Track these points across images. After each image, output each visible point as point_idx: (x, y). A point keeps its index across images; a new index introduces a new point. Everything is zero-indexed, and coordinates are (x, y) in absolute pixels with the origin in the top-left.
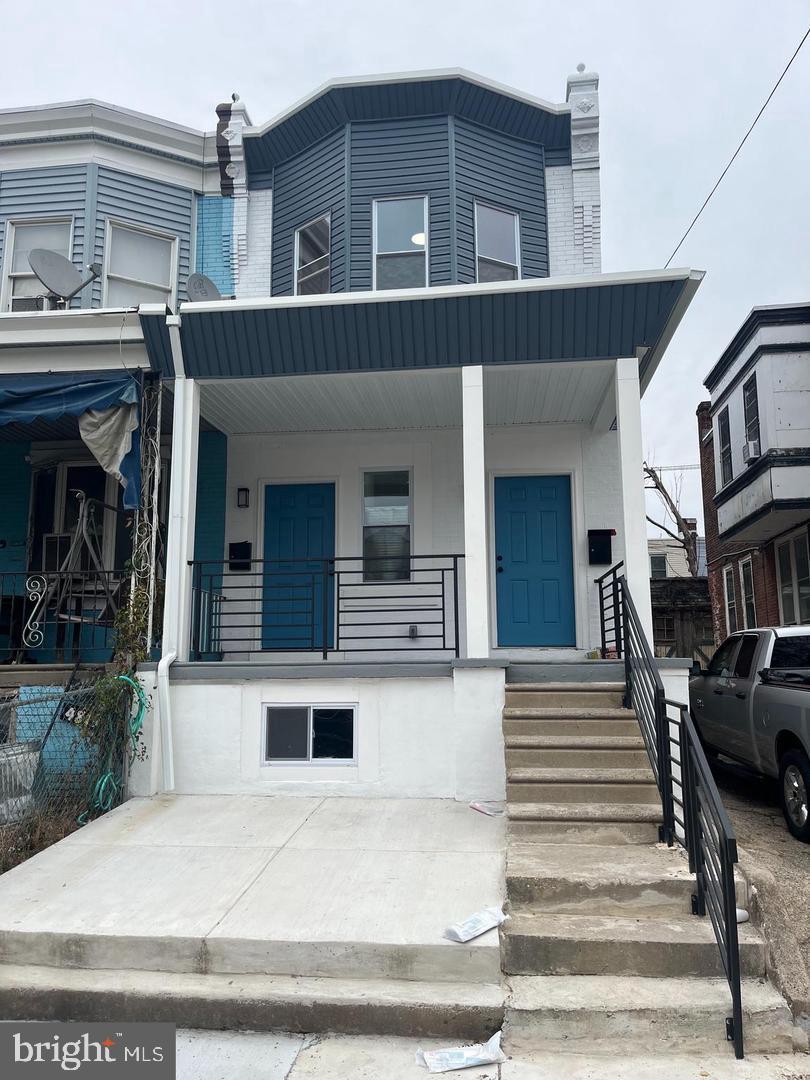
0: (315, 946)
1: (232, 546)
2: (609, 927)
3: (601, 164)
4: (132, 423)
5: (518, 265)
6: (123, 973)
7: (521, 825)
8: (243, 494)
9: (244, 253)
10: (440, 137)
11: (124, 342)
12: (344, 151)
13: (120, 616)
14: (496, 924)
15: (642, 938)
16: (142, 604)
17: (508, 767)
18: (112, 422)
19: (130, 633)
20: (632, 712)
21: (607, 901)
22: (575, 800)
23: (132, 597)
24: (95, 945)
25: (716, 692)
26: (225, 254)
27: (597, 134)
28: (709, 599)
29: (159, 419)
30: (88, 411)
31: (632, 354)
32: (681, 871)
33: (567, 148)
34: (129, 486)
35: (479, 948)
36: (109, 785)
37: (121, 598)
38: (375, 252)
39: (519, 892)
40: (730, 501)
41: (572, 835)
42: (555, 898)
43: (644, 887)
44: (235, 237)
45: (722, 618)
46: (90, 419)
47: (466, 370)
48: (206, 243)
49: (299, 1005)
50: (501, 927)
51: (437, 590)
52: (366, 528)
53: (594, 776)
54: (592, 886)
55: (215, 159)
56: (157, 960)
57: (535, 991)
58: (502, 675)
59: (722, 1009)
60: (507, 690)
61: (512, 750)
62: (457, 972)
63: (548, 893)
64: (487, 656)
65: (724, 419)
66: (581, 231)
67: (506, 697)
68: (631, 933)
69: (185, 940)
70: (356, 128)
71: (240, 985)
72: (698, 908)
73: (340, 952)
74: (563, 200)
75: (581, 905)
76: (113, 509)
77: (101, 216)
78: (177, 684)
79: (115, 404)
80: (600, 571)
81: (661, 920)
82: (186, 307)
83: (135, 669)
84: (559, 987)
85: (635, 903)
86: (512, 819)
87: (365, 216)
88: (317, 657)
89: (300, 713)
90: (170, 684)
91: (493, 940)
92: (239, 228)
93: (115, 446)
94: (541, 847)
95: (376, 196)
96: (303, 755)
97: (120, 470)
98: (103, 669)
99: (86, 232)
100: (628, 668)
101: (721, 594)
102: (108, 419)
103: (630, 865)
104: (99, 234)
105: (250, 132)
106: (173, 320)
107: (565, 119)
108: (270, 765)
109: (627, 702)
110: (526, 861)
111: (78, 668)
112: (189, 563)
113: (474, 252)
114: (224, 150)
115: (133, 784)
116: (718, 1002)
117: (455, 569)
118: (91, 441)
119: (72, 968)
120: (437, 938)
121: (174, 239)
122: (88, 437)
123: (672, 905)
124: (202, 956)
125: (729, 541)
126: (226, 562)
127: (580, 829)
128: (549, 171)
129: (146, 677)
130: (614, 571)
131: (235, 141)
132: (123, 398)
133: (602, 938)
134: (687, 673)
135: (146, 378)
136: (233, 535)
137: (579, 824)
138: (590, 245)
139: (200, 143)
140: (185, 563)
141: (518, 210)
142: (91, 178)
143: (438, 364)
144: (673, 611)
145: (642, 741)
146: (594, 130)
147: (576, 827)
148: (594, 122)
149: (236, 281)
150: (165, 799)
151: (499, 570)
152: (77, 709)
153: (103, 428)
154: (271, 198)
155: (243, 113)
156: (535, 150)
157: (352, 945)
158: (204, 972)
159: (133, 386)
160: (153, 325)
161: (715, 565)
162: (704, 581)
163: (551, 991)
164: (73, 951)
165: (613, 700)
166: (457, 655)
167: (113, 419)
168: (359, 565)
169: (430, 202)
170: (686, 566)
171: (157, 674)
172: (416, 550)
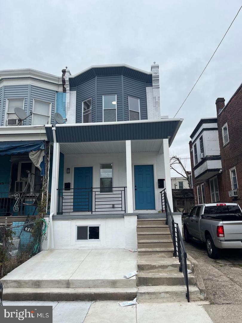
0: (94, 280)
1: (65, 183)
2: (160, 275)
3: (160, 87)
4: (43, 154)
5: (139, 112)
6: (49, 288)
7: (141, 253)
8: (68, 170)
9: (69, 107)
10: (119, 80)
11: (41, 133)
12: (95, 82)
13: (39, 203)
14: (135, 274)
15: (168, 277)
16: (45, 200)
17: (138, 240)
18: (38, 154)
19: (42, 208)
20: (168, 226)
21: (160, 269)
22: (154, 247)
23: (42, 198)
24: (43, 282)
25: (192, 221)
26: (64, 107)
27: (159, 80)
28: (194, 195)
29: (49, 153)
30: (31, 151)
31: (167, 138)
32: (178, 262)
33: (152, 82)
34: (42, 170)
35: (131, 279)
36: (37, 247)
37: (39, 199)
38: (103, 109)
39: (140, 268)
40: (197, 169)
41: (153, 256)
42: (148, 269)
43: (169, 266)
44: (66, 103)
45: (197, 200)
46: (32, 153)
47: (127, 141)
48: (59, 104)
49: (91, 294)
50: (136, 275)
51: (120, 196)
52: (101, 179)
53: (158, 242)
54: (157, 266)
55: (61, 83)
56: (57, 285)
57: (144, 289)
58: (136, 217)
59: (185, 291)
60: (138, 221)
61: (139, 236)
62: (126, 285)
63: (147, 268)
64: (133, 212)
65: (195, 146)
66: (155, 103)
67: (137, 223)
68: (165, 276)
69: (64, 280)
70: (98, 77)
71: (77, 290)
72: (181, 270)
73: (100, 282)
74: (150, 95)
75: (154, 271)
76: (34, 174)
77: (32, 98)
78: (54, 221)
79: (39, 149)
80: (161, 190)
81: (173, 273)
82: (57, 125)
83: (43, 217)
84: (149, 288)
85: (167, 270)
86: (139, 252)
87: (100, 99)
88: (90, 213)
89: (85, 228)
90: (53, 221)
91: (134, 278)
92: (67, 100)
93: (38, 160)
94: (146, 259)
95: (103, 94)
96: (86, 238)
97: (40, 166)
98: (35, 217)
99: (28, 102)
100: (167, 215)
101: (196, 193)
102: (36, 153)
103: (166, 262)
104: (31, 103)
105: (71, 77)
106: (54, 128)
107: (151, 76)
108: (78, 241)
109: (167, 224)
110: (142, 261)
111: (28, 217)
112: (57, 189)
113: (128, 109)
114: (64, 81)
115: (43, 247)
116: (185, 290)
117: (125, 190)
118: (32, 159)
119: (37, 288)
120: (122, 278)
121: (50, 103)
122: (32, 158)
123: (175, 270)
124: (68, 284)
125: (197, 179)
126: (64, 189)
127: (155, 254)
128: (147, 88)
129: (47, 219)
130: (164, 190)
131: (67, 79)
132: (41, 148)
133: (159, 277)
134: (181, 216)
135: (46, 142)
136: (66, 181)
137: (154, 253)
138: (157, 107)
139: (58, 79)
140: (56, 190)
141: (139, 98)
142: (29, 88)
143: (120, 140)
144: (184, 198)
145: (170, 233)
146: (158, 79)
147: (154, 254)
148: (158, 77)
149: (67, 114)
150: (51, 250)
151: (136, 189)
152: (28, 228)
153: (35, 155)
154: (76, 93)
155: (69, 72)
156: (144, 83)
157: (103, 280)
158: (68, 287)
159: (43, 145)
160: (48, 130)
161: (195, 186)
162: (192, 190)
163: (147, 289)
164: (37, 284)
165: (164, 223)
166: (125, 212)
167: (38, 153)
168: (99, 190)
169: (117, 96)
170: (188, 185)
171: (49, 218)
172: (114, 186)
